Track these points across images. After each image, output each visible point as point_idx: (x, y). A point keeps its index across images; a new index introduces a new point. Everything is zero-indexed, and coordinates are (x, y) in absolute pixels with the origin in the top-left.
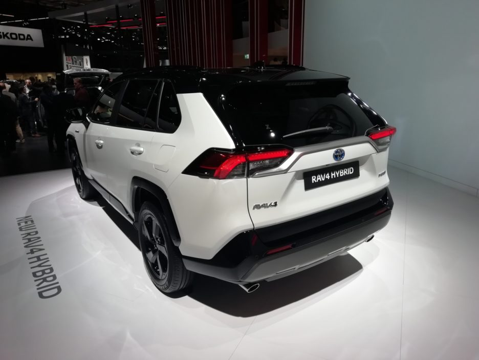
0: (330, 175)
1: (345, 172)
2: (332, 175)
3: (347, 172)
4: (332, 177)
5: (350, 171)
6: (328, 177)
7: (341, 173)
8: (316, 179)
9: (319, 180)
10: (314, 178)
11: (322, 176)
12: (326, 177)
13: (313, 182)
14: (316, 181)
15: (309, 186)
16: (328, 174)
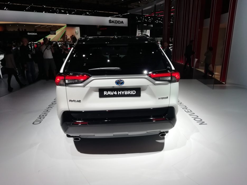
0: (117, 92)
1: (129, 93)
2: (119, 93)
3: (131, 93)
4: (119, 94)
5: (133, 93)
6: (116, 93)
7: (125, 92)
8: (107, 93)
9: (109, 94)
10: (105, 92)
11: (111, 92)
12: (114, 93)
13: (105, 94)
14: (106, 94)
15: (102, 95)
16: (116, 92)
